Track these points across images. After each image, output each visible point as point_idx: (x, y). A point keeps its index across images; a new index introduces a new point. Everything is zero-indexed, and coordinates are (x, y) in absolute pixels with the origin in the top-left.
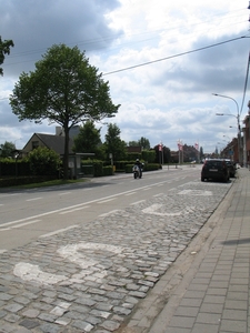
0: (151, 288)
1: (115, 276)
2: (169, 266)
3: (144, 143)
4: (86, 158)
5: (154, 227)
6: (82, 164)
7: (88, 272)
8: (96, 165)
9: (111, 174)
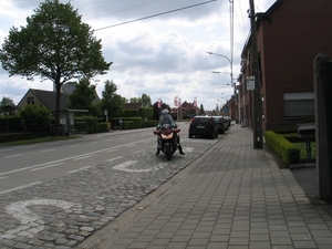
0: (79, 242)
1: (50, 231)
2: (110, 221)
3: (145, 99)
4: (80, 114)
5: (116, 183)
6: (75, 121)
7: (25, 227)
8: (89, 121)
9: (106, 131)
